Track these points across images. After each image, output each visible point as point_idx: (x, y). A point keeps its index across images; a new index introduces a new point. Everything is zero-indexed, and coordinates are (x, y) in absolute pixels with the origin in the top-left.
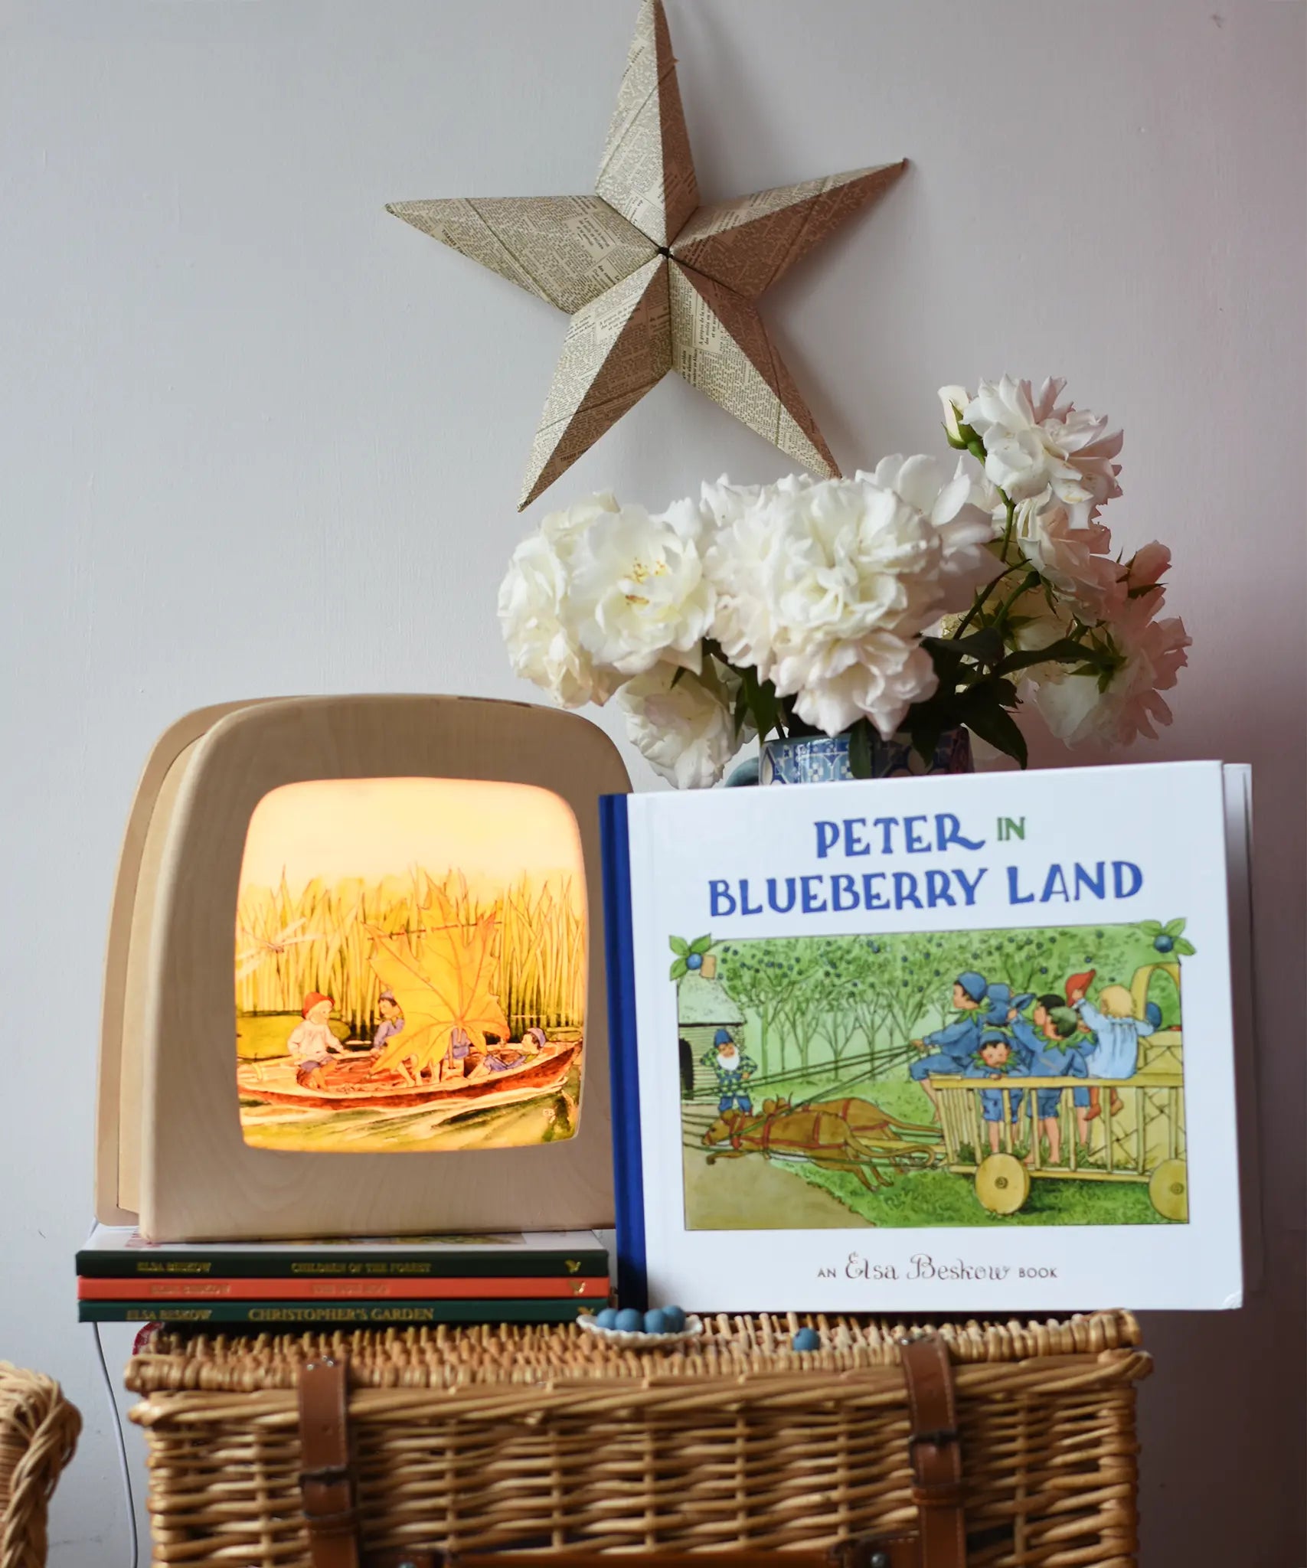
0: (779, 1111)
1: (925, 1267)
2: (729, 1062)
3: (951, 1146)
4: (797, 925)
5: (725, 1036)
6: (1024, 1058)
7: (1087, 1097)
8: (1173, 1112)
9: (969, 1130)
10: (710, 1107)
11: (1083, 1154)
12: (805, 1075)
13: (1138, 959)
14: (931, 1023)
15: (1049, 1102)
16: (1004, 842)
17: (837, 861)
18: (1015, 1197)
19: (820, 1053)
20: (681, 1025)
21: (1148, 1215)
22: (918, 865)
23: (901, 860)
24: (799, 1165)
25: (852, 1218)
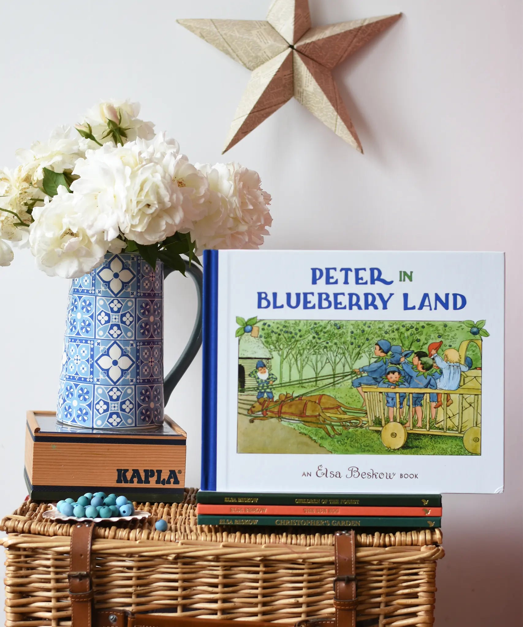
0: (287, 399)
1: (354, 471)
2: (263, 376)
3: (370, 418)
4: (300, 314)
5: (262, 364)
6: (407, 379)
7: (435, 398)
8: (476, 406)
9: (379, 411)
10: (253, 397)
11: (433, 423)
12: (301, 383)
13: (463, 336)
14: (363, 362)
15: (418, 400)
16: (402, 282)
17: (321, 286)
18: (400, 441)
19: (308, 373)
20: (239, 358)
21: (462, 451)
22: (361, 290)
23: (352, 288)
24: (296, 424)
25: (321, 449)
